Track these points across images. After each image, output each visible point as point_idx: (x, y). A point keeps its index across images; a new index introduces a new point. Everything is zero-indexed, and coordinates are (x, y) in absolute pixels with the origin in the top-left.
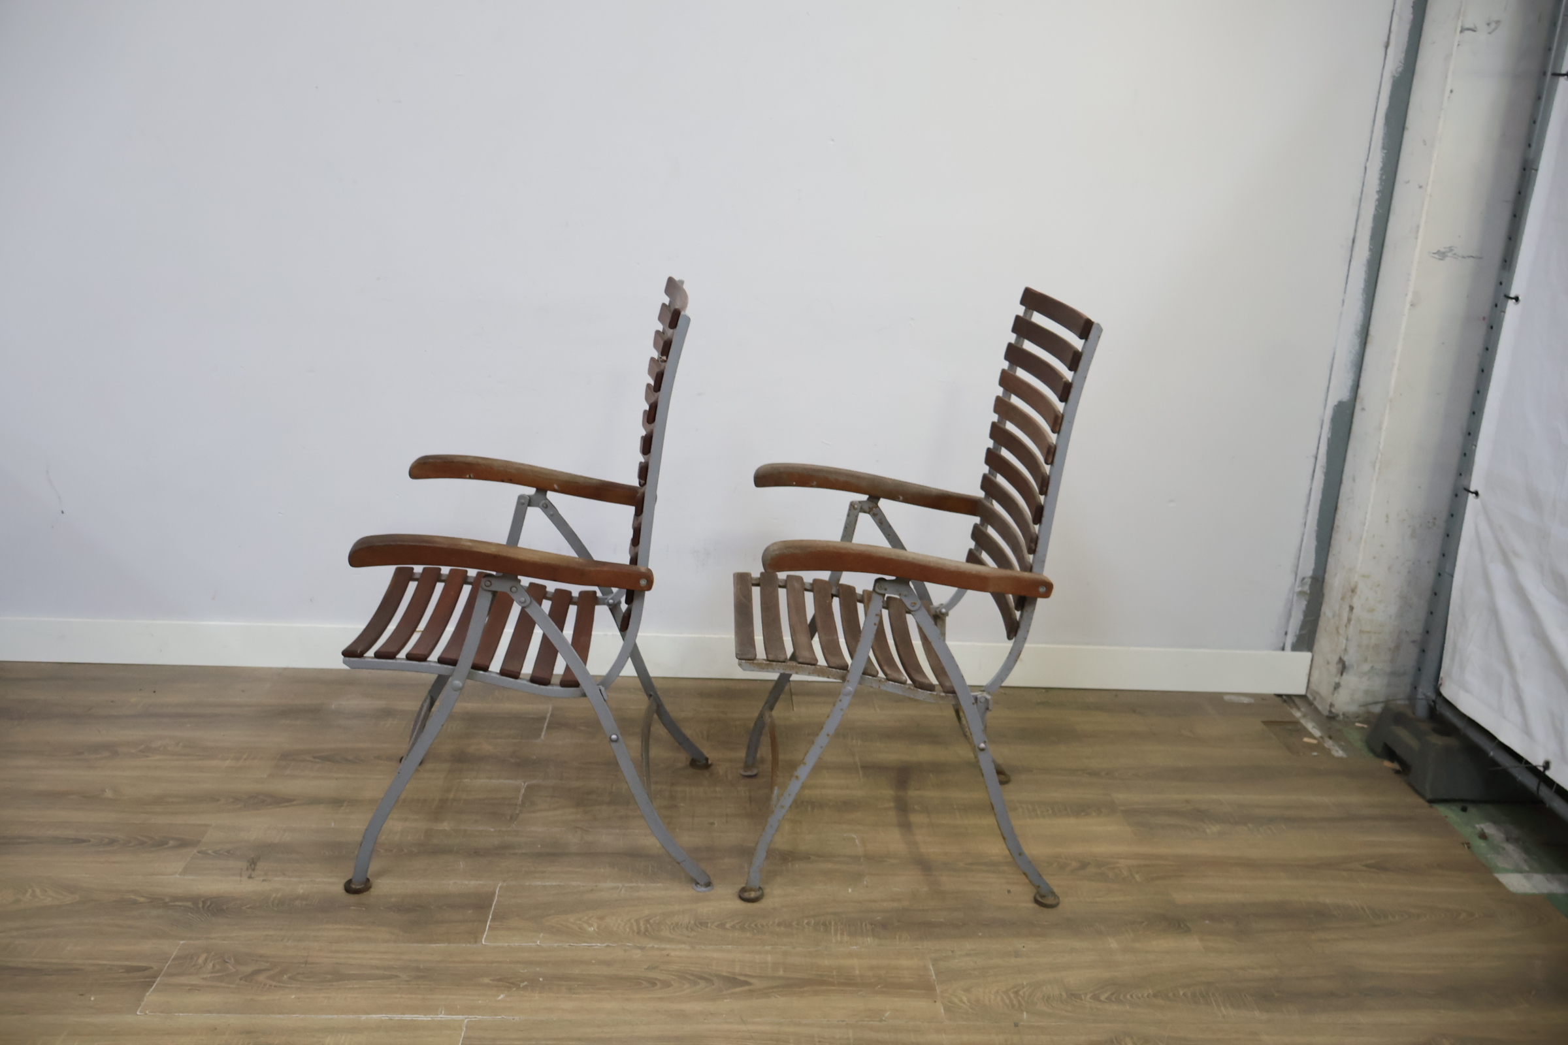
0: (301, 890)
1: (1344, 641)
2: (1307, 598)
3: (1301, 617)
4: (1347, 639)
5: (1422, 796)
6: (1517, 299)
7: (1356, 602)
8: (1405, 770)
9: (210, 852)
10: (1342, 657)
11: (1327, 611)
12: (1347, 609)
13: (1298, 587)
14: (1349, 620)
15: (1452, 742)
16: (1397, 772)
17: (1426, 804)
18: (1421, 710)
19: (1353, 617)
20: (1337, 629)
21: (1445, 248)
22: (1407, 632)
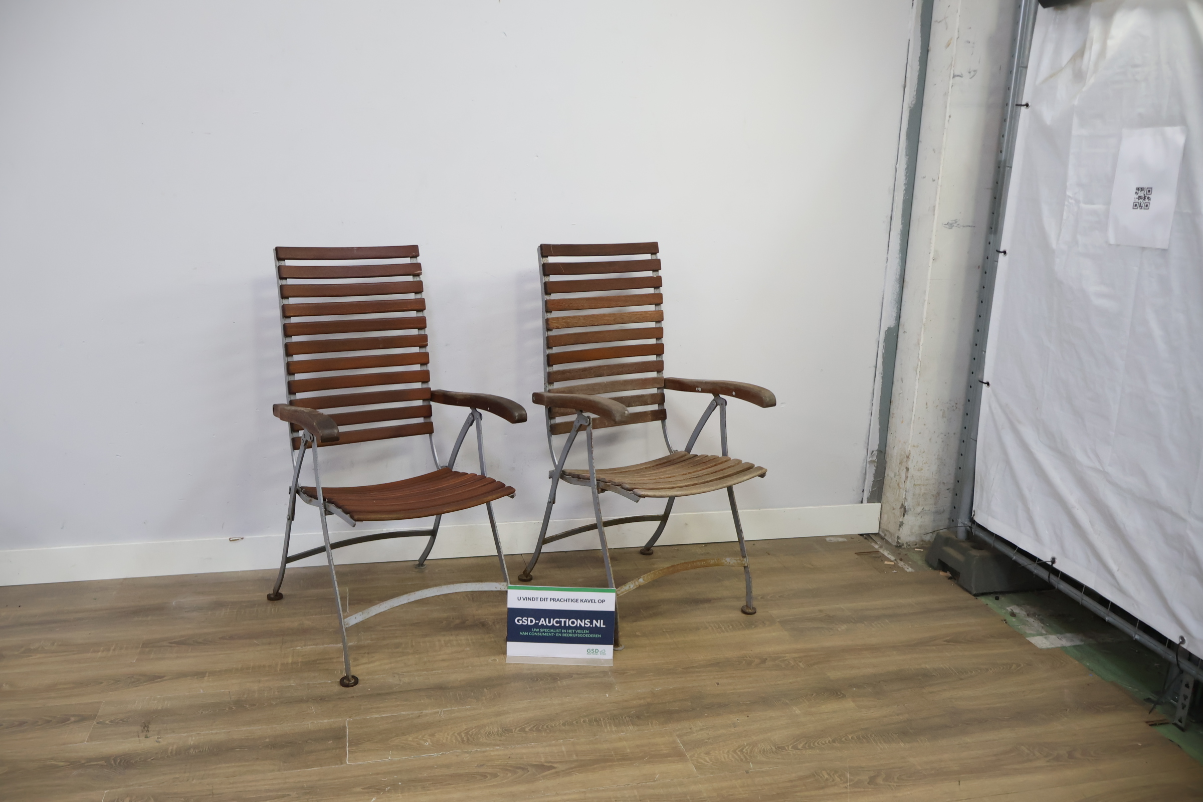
0: (191, 741)
1: (904, 493)
2: (876, 464)
3: (872, 479)
4: (906, 491)
5: (970, 593)
6: (1005, 252)
7: (911, 465)
8: (955, 576)
9: (107, 722)
10: (903, 502)
11: (890, 473)
12: (905, 470)
13: (869, 458)
14: (907, 478)
15: (984, 553)
16: (950, 578)
17: (973, 597)
18: (961, 534)
19: (909, 475)
20: (898, 485)
21: (952, 221)
22: (944, 483)
